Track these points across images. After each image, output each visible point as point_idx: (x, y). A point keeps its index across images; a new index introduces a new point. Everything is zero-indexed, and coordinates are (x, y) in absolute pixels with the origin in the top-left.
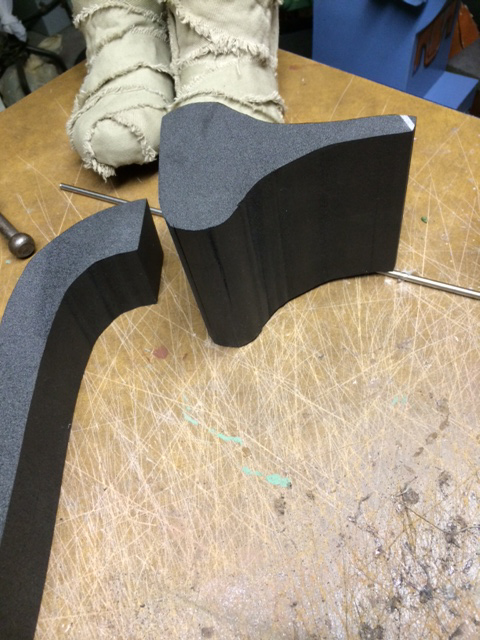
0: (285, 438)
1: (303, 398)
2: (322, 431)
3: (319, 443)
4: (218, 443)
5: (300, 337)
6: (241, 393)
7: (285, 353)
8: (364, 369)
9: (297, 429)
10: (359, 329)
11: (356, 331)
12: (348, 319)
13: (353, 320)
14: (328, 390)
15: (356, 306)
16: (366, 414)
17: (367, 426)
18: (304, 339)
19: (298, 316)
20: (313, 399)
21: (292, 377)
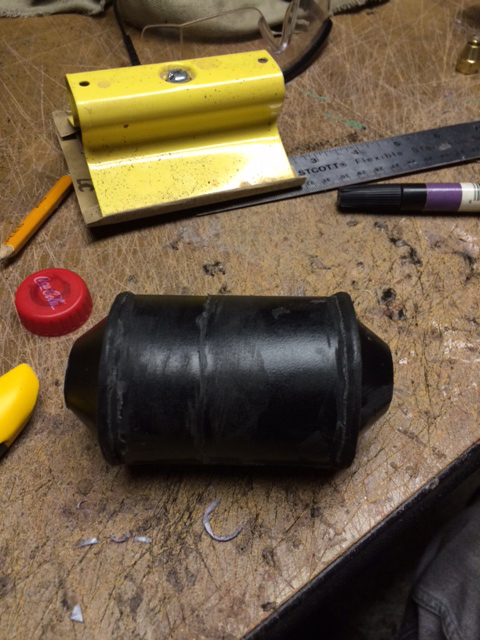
0: (366, 104)
1: (387, 86)
2: (399, 106)
3: (395, 111)
4: (306, 96)
5: (392, 55)
6: (332, 75)
7: (376, 60)
8: (443, 79)
9: (378, 102)
10: (445, 58)
11: (442, 59)
12: (436, 51)
13: (441, 53)
14: (410, 85)
15: (445, 46)
16: (440, 103)
17: (439, 109)
18: (394, 54)
19: (392, 43)
20: (395, 87)
21: (380, 74)
